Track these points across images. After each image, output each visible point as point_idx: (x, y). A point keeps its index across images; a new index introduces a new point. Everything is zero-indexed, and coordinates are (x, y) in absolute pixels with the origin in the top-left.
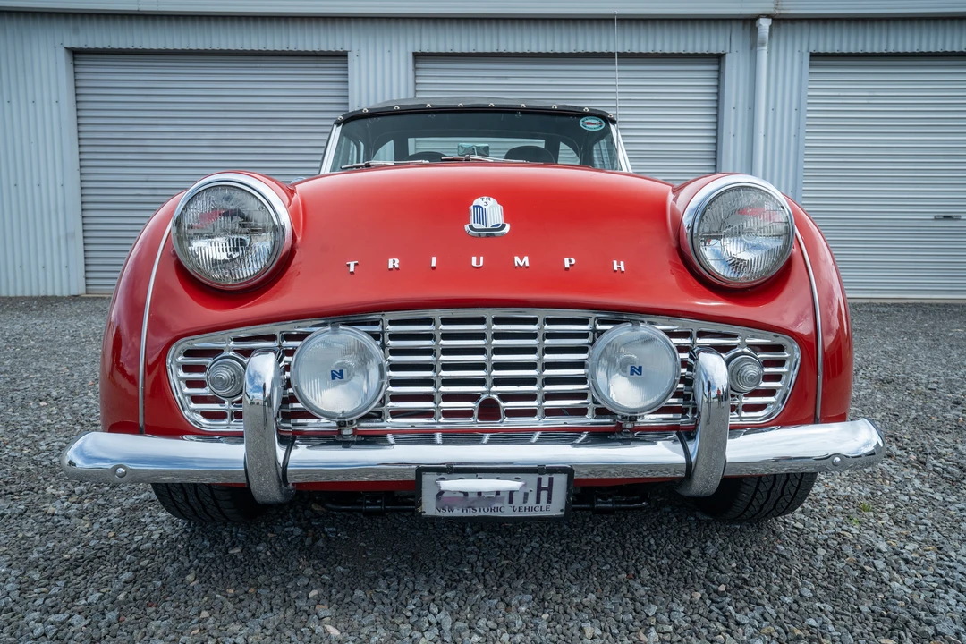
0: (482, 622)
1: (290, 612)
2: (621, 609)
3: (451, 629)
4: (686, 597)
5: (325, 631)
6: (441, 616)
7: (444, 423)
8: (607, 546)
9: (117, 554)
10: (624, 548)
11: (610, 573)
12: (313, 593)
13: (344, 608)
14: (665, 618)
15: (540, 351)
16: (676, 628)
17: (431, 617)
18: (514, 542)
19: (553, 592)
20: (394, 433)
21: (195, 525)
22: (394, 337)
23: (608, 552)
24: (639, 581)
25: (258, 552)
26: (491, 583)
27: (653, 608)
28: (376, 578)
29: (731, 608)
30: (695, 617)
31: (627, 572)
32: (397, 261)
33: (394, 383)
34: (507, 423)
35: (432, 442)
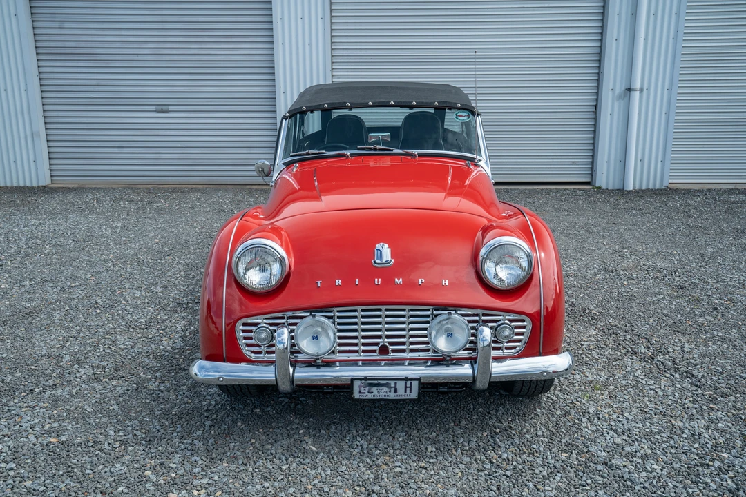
0: (381, 445)
1: (292, 440)
2: (447, 440)
3: (367, 448)
4: (479, 435)
5: (310, 448)
6: (362, 442)
7: (363, 356)
8: (448, 409)
9: (198, 411)
10: (456, 410)
11: (445, 423)
12: (301, 432)
13: (317, 439)
14: (466, 444)
15: (407, 323)
16: (470, 448)
17: (358, 443)
18: (399, 406)
19: (415, 432)
20: (339, 361)
21: (231, 397)
22: (339, 317)
23: (447, 412)
24: (459, 427)
25: (269, 411)
26: (386, 427)
27: (462, 439)
28: (330, 424)
29: (498, 440)
30: (480, 444)
31: (454, 422)
32: (340, 281)
33: (340, 338)
34: (392, 356)
35: (357, 365)
